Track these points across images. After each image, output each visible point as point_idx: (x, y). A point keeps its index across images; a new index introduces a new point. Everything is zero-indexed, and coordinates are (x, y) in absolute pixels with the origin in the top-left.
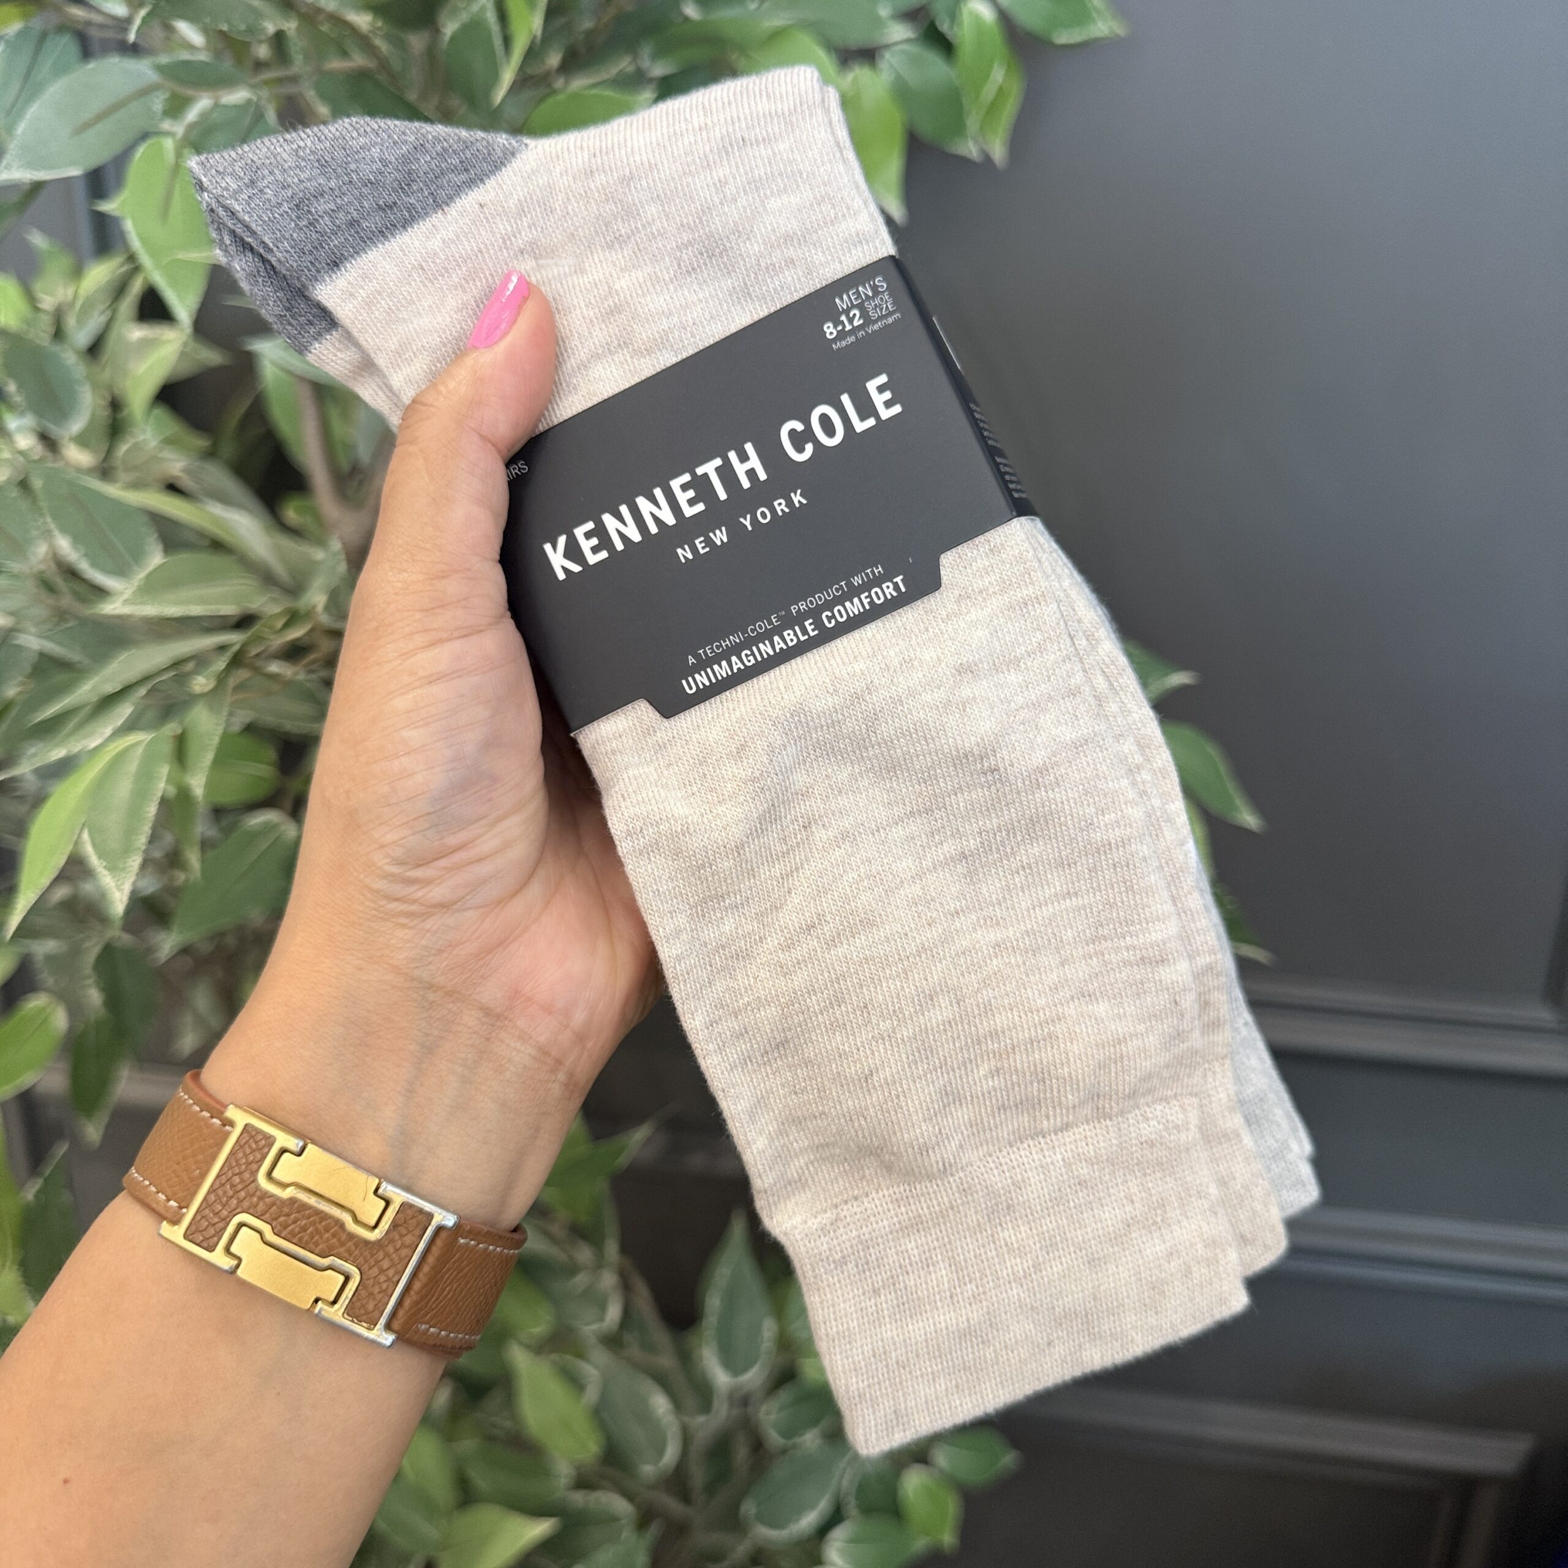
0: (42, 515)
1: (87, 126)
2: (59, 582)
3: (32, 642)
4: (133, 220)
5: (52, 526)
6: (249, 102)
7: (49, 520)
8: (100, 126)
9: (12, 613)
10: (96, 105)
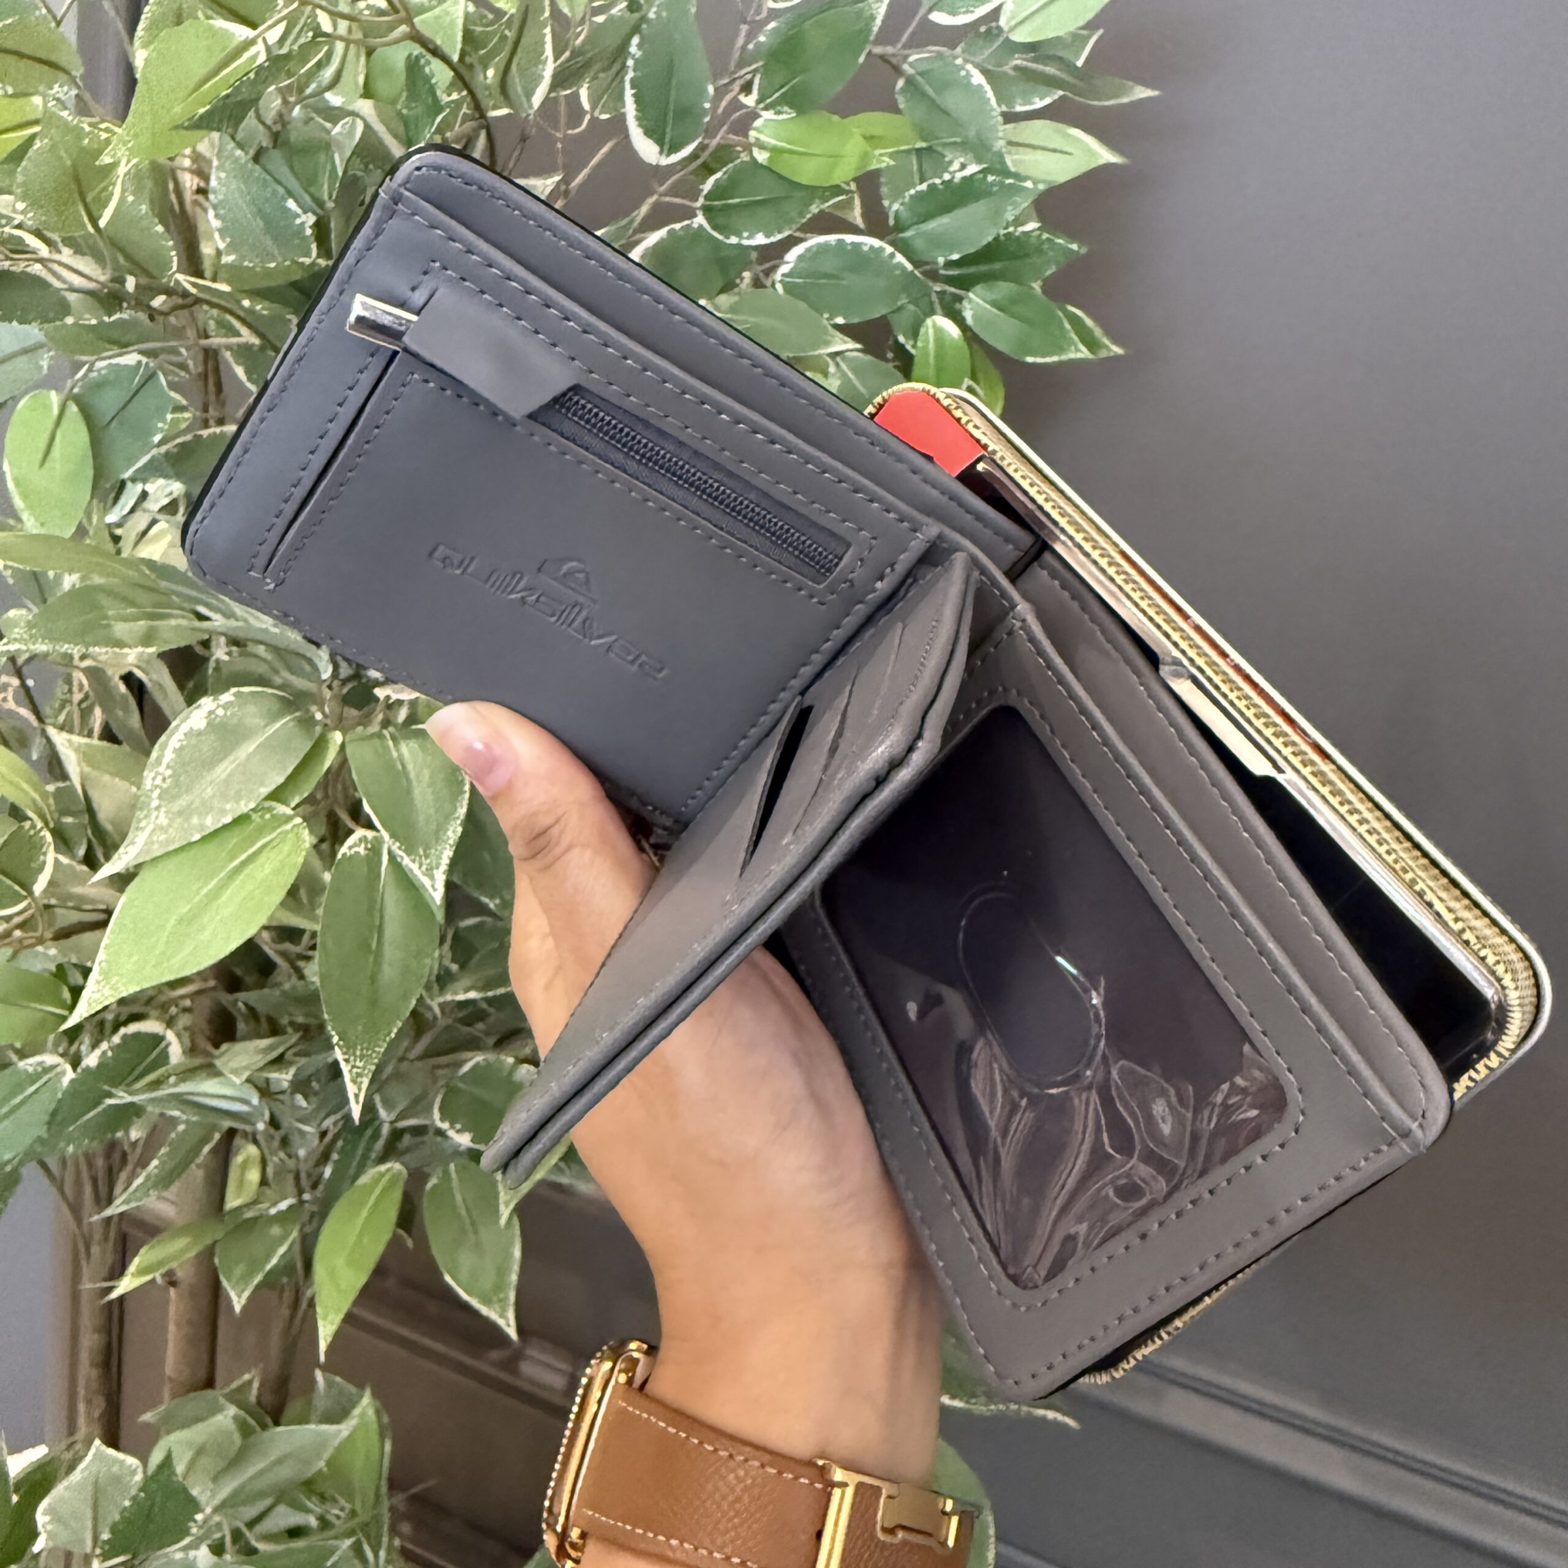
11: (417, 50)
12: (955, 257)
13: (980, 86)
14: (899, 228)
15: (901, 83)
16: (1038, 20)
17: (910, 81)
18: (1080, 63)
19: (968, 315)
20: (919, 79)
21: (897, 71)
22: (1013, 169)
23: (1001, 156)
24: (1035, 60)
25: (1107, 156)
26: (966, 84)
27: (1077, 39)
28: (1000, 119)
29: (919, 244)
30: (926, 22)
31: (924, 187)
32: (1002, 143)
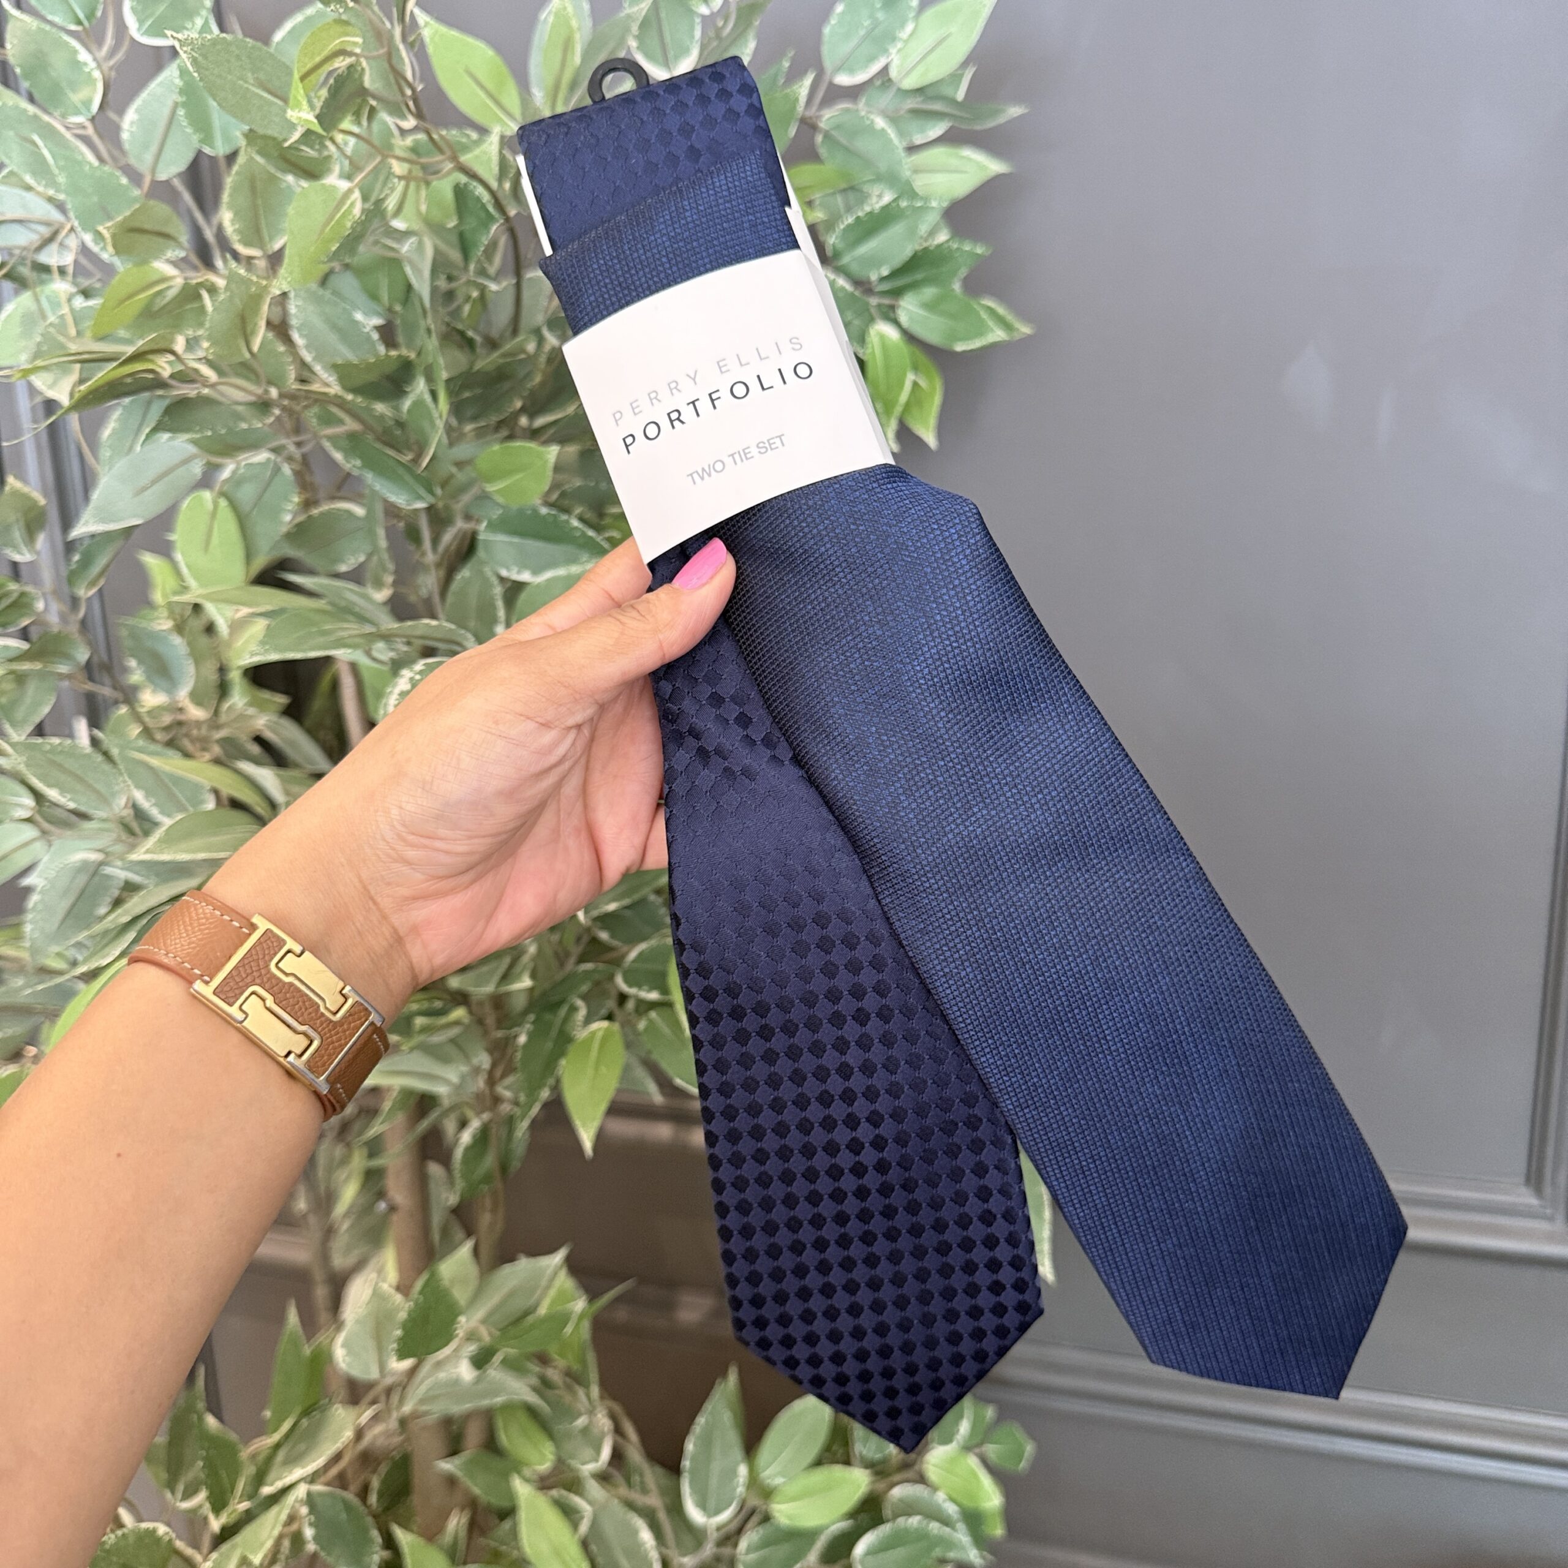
0: (121, 774)
1: (144, 489)
2: (135, 825)
3: (119, 873)
4: (183, 554)
5: (130, 782)
6: (269, 460)
7: (127, 778)
8: (154, 488)
9: (99, 851)
10: (151, 474)
11: (463, 179)
12: (885, 272)
13: (883, 130)
14: (837, 255)
15: (819, 138)
16: (920, 69)
17: (827, 136)
18: (960, 95)
19: (903, 318)
20: (833, 132)
21: (814, 128)
22: (920, 193)
23: (908, 183)
24: (923, 102)
25: (995, 167)
26: (870, 129)
27: (955, 78)
28: (902, 154)
29: (854, 268)
30: (832, 86)
31: (850, 220)
32: (908, 173)
